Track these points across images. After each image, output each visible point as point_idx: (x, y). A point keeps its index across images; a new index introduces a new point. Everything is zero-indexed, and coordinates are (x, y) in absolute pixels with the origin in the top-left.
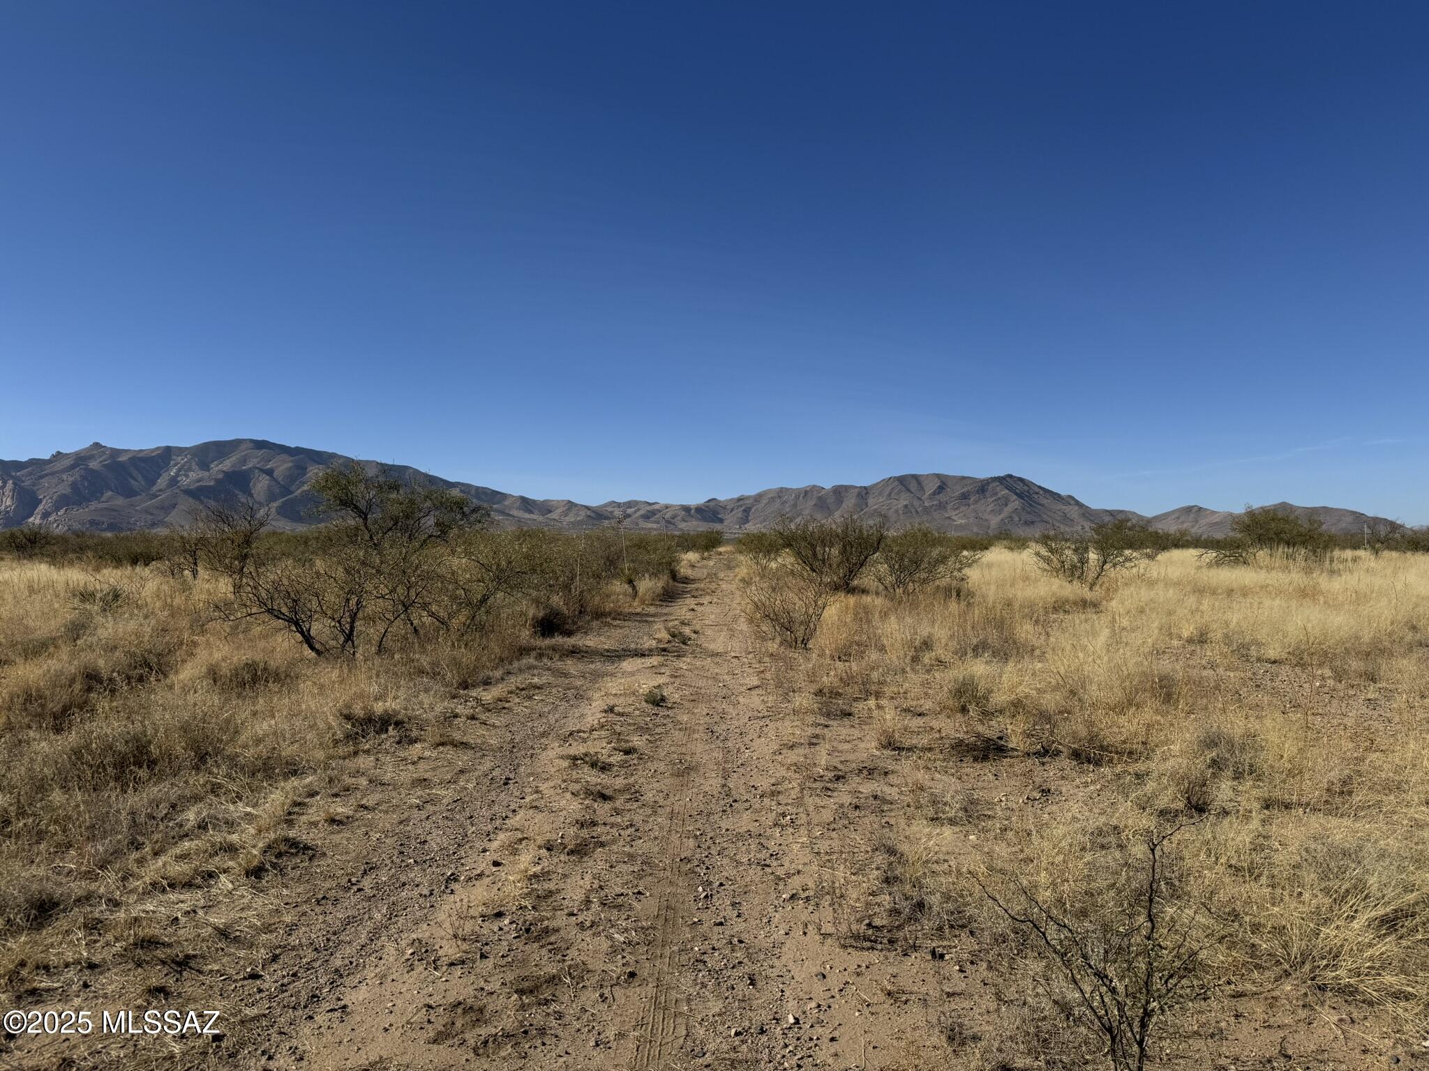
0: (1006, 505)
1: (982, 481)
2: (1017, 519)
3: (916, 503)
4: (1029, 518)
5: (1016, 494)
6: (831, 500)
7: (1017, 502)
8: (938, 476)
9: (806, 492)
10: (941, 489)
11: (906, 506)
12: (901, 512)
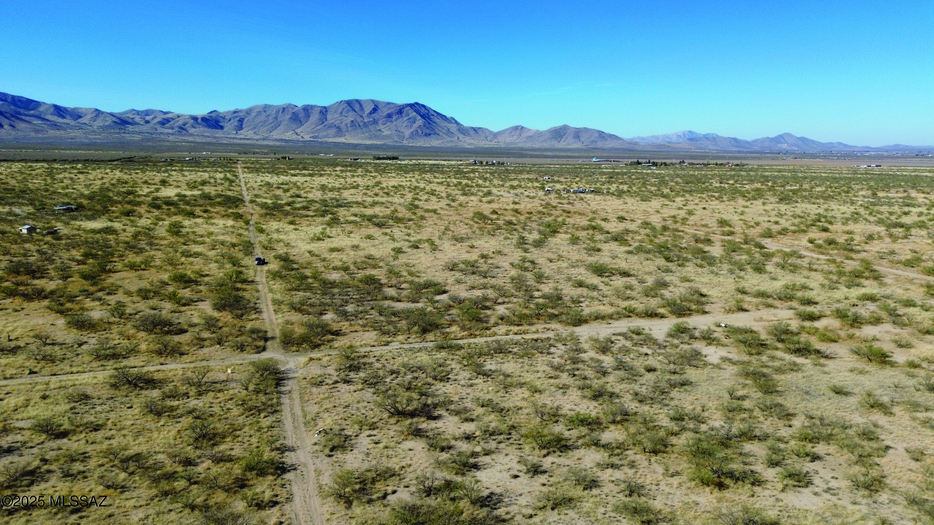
0: (415, 122)
1: (400, 106)
2: (420, 132)
3: (359, 119)
4: (428, 131)
5: (421, 115)
6: (302, 115)
7: (421, 121)
8: (373, 101)
9: (284, 109)
10: (375, 110)
11: (352, 121)
12: (349, 126)
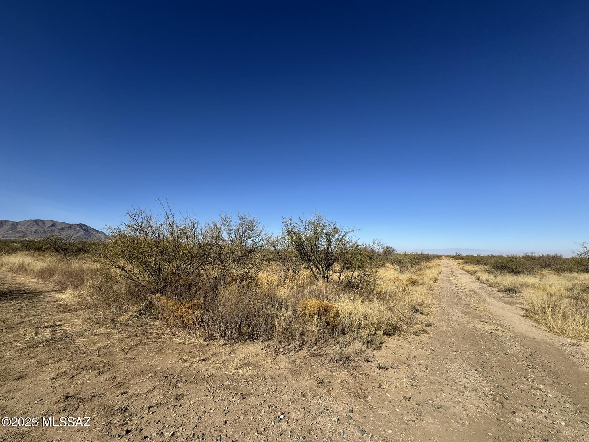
0: (79, 232)
1: (70, 224)
5: (83, 229)
7: (83, 232)
8: (52, 221)
10: (53, 225)
11: (36, 230)
12: (33, 232)
